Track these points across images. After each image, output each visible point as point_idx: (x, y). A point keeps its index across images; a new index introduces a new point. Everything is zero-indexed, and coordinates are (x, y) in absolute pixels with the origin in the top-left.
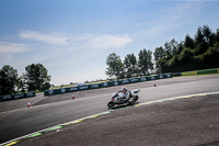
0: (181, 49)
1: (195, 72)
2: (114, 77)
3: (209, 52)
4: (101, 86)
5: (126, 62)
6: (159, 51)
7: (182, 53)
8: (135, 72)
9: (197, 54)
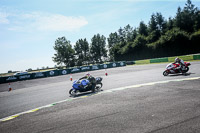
0: (135, 36)
1: (148, 60)
2: (63, 64)
3: (161, 40)
4: (46, 75)
5: (77, 48)
6: (113, 38)
7: (136, 40)
8: (87, 59)
9: (150, 41)
